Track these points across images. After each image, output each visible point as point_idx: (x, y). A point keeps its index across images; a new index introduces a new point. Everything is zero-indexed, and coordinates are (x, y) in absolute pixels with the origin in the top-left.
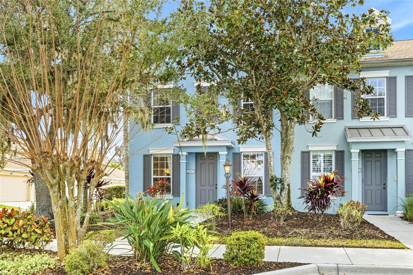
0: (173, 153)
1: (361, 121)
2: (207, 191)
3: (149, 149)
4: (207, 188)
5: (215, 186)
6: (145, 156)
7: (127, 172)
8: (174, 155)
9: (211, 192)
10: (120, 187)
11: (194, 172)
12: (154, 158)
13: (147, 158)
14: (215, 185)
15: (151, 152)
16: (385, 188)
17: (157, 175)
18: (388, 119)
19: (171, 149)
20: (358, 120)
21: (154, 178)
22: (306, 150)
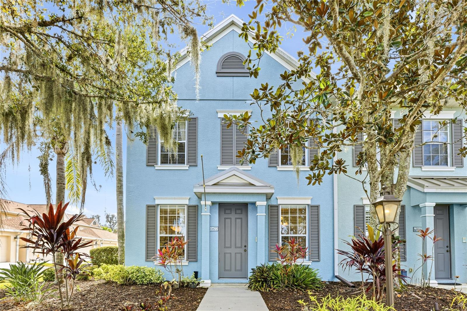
0: (187, 203)
1: (423, 169)
2: (233, 255)
3: (155, 197)
4: (233, 251)
5: (244, 248)
6: (148, 207)
7: (121, 230)
8: (189, 207)
9: (239, 256)
10: (111, 248)
11: (217, 229)
12: (161, 210)
13: (151, 209)
14: (243, 246)
15: (157, 202)
16: (449, 251)
17: (166, 233)
18: (453, 169)
19: (186, 199)
20: (419, 168)
21: (161, 237)
22: (360, 204)
